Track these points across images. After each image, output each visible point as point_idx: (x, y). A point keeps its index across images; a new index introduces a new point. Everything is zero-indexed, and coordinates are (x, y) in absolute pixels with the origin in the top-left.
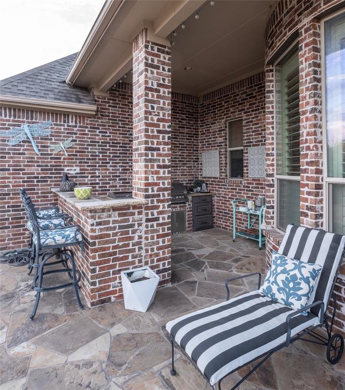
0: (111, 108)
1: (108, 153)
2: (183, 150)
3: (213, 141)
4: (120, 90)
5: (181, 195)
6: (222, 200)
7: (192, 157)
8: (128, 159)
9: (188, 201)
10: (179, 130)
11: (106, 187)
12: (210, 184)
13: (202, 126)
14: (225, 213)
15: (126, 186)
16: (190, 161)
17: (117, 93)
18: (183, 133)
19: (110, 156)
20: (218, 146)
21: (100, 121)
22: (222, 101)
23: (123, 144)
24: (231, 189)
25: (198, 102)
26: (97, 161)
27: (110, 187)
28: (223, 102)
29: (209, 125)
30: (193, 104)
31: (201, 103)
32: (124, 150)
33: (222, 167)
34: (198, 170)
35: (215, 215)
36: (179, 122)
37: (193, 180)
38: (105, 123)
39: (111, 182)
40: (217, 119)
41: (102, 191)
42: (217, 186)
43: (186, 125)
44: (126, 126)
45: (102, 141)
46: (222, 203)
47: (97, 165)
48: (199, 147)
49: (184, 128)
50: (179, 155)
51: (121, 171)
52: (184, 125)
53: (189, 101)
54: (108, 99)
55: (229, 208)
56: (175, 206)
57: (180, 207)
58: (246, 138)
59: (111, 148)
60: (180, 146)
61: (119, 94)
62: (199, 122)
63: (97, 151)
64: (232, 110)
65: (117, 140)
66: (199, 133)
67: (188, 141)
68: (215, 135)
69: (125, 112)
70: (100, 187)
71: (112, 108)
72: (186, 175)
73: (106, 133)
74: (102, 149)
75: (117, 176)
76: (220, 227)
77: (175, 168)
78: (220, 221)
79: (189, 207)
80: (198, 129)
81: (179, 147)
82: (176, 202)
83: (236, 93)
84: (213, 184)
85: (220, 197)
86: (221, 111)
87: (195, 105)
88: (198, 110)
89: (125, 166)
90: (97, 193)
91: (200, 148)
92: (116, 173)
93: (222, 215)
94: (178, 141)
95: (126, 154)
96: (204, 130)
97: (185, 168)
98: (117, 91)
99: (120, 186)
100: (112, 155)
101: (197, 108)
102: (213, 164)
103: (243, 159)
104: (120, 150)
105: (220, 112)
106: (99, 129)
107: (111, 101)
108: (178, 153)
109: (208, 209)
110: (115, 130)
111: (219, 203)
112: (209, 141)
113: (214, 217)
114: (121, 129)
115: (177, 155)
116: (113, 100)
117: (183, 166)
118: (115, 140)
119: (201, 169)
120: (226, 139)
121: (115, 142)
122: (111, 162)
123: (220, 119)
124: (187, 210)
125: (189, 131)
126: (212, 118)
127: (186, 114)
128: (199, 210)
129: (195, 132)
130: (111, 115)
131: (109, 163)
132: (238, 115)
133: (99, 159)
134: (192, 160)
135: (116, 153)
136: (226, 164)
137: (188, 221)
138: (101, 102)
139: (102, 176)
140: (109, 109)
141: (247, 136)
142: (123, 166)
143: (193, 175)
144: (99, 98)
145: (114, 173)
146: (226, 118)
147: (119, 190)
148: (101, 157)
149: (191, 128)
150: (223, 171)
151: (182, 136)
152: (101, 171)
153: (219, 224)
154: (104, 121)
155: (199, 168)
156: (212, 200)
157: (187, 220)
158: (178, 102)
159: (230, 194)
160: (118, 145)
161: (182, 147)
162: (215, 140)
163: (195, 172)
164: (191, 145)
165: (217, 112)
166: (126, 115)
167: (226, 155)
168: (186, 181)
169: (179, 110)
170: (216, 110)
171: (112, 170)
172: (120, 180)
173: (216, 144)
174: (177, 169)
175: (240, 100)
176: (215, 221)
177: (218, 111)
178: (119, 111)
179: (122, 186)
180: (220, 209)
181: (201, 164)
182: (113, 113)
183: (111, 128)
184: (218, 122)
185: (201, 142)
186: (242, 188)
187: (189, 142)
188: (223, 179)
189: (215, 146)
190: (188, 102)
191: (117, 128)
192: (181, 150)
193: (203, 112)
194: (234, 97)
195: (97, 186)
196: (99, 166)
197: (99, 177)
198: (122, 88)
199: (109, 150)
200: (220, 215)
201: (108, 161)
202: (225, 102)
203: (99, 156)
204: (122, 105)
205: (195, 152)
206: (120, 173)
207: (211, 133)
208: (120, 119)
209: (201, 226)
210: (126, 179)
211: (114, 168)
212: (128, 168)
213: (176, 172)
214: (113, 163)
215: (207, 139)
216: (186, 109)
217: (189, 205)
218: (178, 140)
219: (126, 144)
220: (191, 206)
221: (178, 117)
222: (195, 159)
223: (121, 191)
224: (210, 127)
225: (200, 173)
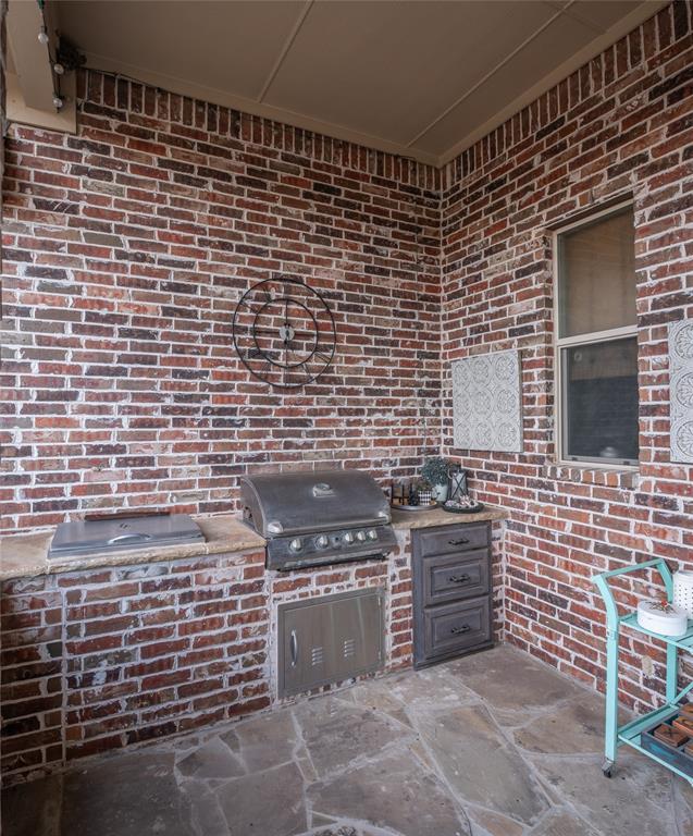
0: (82, 178)
1: (69, 356)
2: (382, 352)
3: (495, 315)
4: (128, 112)
5: (366, 527)
6: (531, 542)
7: (416, 378)
8: (159, 380)
9: (396, 549)
10: (368, 280)
11: (60, 492)
12: (481, 475)
13: (454, 267)
14: (543, 595)
15: (150, 487)
16: (410, 393)
17: (114, 123)
18: (384, 292)
19: (77, 370)
20: (512, 333)
21: (32, 225)
22: (533, 153)
23: (136, 321)
24: (575, 503)
25: (438, 188)
26: (18, 387)
27: (75, 491)
28: (537, 158)
29: (477, 258)
30: (418, 192)
31: (449, 187)
32: (142, 347)
33: (529, 412)
34: (438, 423)
35: (501, 595)
36: (367, 249)
37: (418, 461)
38: (56, 235)
39: (82, 472)
40: (511, 230)
41: (38, 507)
42: (511, 487)
43: (395, 264)
44: (152, 254)
45: (43, 306)
46: (532, 555)
47: (19, 405)
48: (442, 342)
49: (386, 273)
50: (369, 372)
51: (126, 428)
52: (386, 263)
53: (405, 180)
54: (72, 143)
55: (566, 580)
56: (341, 570)
57: (360, 574)
58: (651, 282)
59: (83, 338)
60: (373, 337)
61: (120, 129)
62: (442, 256)
63: (17, 347)
64: (576, 177)
65: (111, 306)
66: (443, 294)
67: (400, 319)
68: (503, 290)
69: (149, 197)
70: (29, 493)
71: (90, 181)
72: (393, 442)
73: (62, 275)
74: (40, 341)
75: (109, 450)
76: (522, 645)
77: (352, 418)
78: (525, 623)
79: (397, 570)
80: (437, 280)
81: (367, 341)
82: (342, 557)
83: (596, 99)
84: (494, 478)
85: (521, 528)
86: (530, 194)
87: (428, 194)
88: (438, 215)
89: (146, 411)
90: (16, 517)
91: (446, 346)
92: (107, 436)
93: (531, 602)
94: (362, 320)
95: (153, 361)
96: (460, 281)
97: (390, 417)
98: (110, 113)
99: (123, 488)
100: (85, 366)
101: (436, 206)
102: (492, 403)
103: (636, 377)
104: (122, 346)
105: (524, 199)
106: (27, 257)
107: (86, 153)
108: (362, 364)
109: (474, 575)
110: (99, 266)
111: (519, 550)
112: (476, 320)
113: (498, 604)
114: (129, 263)
115: (358, 371)
116: (92, 147)
117: (384, 412)
118: (101, 304)
119: (449, 422)
120: (549, 303)
121: (104, 312)
122: (82, 392)
123: (520, 228)
124: (390, 585)
125: (403, 285)
126: (487, 233)
127: (394, 225)
128: (441, 583)
129: (428, 288)
130: (82, 204)
131: (73, 396)
132: (609, 189)
133: (29, 382)
134: (416, 390)
135: (108, 359)
136: (550, 400)
137: (395, 628)
138: (42, 151)
139: (42, 452)
140: (75, 184)
141: (661, 272)
142: (138, 411)
143: (420, 442)
144: (30, 135)
145: (98, 436)
146: (550, 215)
147: (119, 502)
148: (35, 371)
149: (411, 277)
150: (536, 428)
151: (378, 301)
152: (34, 429)
153: (517, 631)
154: (51, 226)
155: (442, 417)
156: (490, 539)
157: (388, 626)
158: (366, 178)
159: (569, 523)
160: (116, 327)
161: (377, 342)
162: (502, 313)
163: (428, 432)
164: (413, 335)
165: (509, 204)
166: (150, 210)
167: (549, 364)
168: (393, 464)
169: (368, 209)
170: (507, 197)
171: (89, 424)
172: (123, 463)
173: (504, 325)
174: (358, 422)
175: (619, 122)
176: (502, 618)
177: (514, 198)
178: (119, 192)
179: (134, 488)
180: (521, 575)
181: (449, 403)
182: (90, 198)
183: (83, 257)
184: (513, 243)
185: (447, 327)
186: (632, 504)
187: (406, 325)
188: (534, 459)
189: (502, 336)
190: (400, 181)
191: (113, 259)
192: (376, 352)
193: (455, 219)
194: (587, 119)
195: (18, 488)
196: (27, 409)
197: (26, 451)
198: (136, 105)
199: (75, 343)
200: (521, 599)
201: (68, 388)
202: (545, 156)
203: (26, 367)
204: (135, 169)
205: (425, 361)
206: (123, 436)
207: (484, 286)
208: (126, 223)
209: (448, 644)
210: (150, 461)
211: (94, 417)
212: (157, 415)
213: (358, 433)
214: (89, 397)
215: (472, 311)
216: (394, 205)
217: (400, 563)
218: (365, 314)
219: (153, 322)
220: (408, 567)
221: (363, 233)
222: (428, 384)
223: (126, 506)
224: (484, 265)
225: (443, 436)
